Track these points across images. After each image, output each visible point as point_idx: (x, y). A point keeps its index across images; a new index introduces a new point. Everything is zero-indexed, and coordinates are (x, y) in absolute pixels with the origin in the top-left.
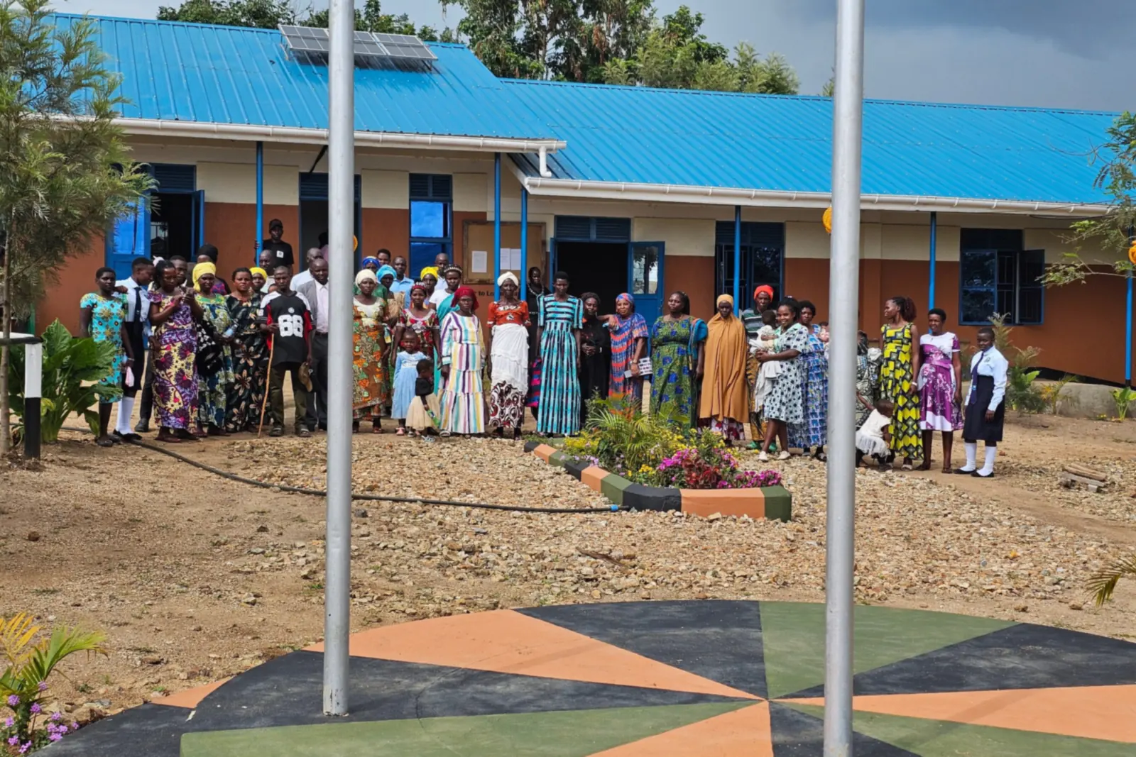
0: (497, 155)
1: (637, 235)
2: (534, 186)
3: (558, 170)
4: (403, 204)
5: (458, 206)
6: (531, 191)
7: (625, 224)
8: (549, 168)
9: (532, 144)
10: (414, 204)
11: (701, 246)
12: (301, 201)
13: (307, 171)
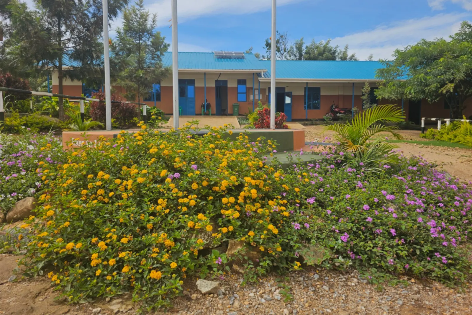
0: (253, 73)
1: (286, 91)
2: (261, 80)
3: (266, 76)
4: (236, 86)
5: (247, 86)
6: (260, 81)
7: (284, 88)
8: (264, 75)
9: (260, 71)
10: (239, 86)
11: (301, 93)
12: (216, 86)
13: (216, 79)
